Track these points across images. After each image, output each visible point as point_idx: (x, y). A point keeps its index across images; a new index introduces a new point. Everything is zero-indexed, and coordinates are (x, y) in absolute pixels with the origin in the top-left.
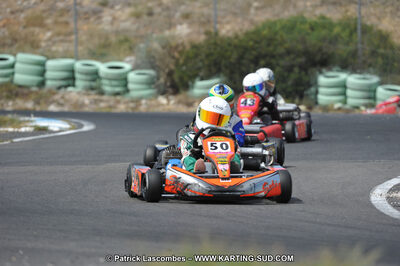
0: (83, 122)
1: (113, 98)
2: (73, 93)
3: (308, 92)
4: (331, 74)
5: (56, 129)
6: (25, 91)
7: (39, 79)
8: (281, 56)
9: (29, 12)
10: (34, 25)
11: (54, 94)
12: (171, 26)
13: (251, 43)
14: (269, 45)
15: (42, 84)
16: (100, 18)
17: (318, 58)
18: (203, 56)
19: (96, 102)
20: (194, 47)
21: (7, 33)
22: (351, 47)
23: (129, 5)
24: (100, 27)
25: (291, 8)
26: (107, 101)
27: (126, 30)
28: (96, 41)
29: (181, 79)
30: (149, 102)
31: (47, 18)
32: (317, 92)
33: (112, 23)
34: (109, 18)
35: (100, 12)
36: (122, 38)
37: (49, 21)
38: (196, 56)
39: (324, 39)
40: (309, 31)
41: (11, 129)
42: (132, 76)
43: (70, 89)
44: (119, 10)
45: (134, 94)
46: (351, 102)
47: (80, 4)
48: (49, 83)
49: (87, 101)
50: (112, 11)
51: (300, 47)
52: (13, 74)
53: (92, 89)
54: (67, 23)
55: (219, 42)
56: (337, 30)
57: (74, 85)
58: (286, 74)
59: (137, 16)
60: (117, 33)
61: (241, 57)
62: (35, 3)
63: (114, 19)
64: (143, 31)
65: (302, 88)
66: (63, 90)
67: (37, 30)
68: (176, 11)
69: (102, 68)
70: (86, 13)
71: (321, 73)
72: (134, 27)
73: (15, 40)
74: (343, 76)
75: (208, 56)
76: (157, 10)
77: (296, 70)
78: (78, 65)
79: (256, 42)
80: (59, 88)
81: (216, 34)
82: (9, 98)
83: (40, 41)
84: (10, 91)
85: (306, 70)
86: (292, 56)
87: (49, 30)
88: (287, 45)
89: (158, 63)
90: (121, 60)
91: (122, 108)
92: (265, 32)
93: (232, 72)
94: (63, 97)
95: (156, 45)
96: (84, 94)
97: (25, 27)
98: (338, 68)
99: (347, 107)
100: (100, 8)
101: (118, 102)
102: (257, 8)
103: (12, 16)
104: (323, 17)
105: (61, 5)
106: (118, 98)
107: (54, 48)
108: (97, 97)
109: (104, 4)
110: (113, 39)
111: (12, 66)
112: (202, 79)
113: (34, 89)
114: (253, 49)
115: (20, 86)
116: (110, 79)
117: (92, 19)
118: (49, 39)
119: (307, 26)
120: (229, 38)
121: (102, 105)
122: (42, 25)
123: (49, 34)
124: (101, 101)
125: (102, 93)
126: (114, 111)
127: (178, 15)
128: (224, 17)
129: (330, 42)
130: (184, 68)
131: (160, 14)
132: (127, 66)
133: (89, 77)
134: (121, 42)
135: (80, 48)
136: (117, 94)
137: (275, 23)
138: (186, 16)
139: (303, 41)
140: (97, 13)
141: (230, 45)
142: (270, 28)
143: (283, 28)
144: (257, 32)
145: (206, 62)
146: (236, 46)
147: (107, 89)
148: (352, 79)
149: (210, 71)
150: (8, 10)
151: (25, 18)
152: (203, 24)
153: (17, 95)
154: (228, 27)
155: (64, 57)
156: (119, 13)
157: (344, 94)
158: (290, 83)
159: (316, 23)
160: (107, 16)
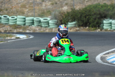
0: (31, 36)
1: (45, 28)
2: (33, 27)
3: (101, 25)
4: (107, 20)
5: (22, 38)
6: (20, 26)
7: (24, 23)
8: (93, 15)
9: (21, 4)
10: (23, 7)
11: (28, 27)
12: (62, 7)
13: (84, 12)
14: (89, 12)
15: (25, 24)
16: (42, 5)
17: (103, 15)
18: (70, 16)
19: (40, 29)
20: (68, 13)
21: (15, 10)
22: (113, 12)
23: (50, 1)
24: (42, 8)
25: (96, 1)
26: (43, 29)
27: (49, 8)
28: (41, 12)
29: (64, 22)
30: (55, 29)
31: (27, 5)
32: (103, 25)
33: (45, 7)
34: (45, 5)
35: (42, 3)
36: (48, 11)
37: (27, 6)
38: (69, 15)
39: (105, 10)
40: (101, 8)
41: (9, 38)
42: (50, 22)
43: (33, 26)
44: (47, 2)
45: (51, 27)
46: (113, 28)
47: (36, 1)
48: (27, 24)
49: (37, 29)
50: (45, 3)
51: (98, 12)
52: (16, 22)
53: (39, 26)
54: (32, 7)
55: (75, 11)
56: (109, 7)
57: (34, 25)
58: (94, 20)
59: (52, 4)
60: (47, 9)
61: (81, 16)
62: (24, 1)
63: (46, 5)
64: (54, 9)
65: (99, 24)
66: (31, 26)
67: (24, 9)
68: (64, 3)
69: (42, 19)
70: (38, 4)
71: (104, 20)
72: (51, 8)
73: (17, 12)
74: (111, 21)
75: (72, 15)
76: (58, 2)
77: (97, 19)
78: (35, 19)
79: (86, 11)
80: (30, 25)
81: (74, 9)
82: (15, 28)
83: (25, 12)
84: (15, 27)
85: (100, 19)
86: (96, 15)
87: (27, 9)
88: (94, 12)
89: (57, 18)
90: (47, 17)
91: (47, 31)
92: (88, 8)
93: (79, 20)
94: (30, 28)
95: (57, 13)
96: (37, 27)
97: (20, 8)
98: (109, 18)
99: (112, 29)
100: (42, 2)
101: (46, 29)
102: (87, 2)
103: (17, 5)
104: (105, 4)
105: (31, 1)
106: (46, 28)
107: (29, 14)
108: (40, 28)
109: (43, 1)
110: (46, 11)
111: (16, 19)
112: (70, 22)
113: (23, 26)
114: (85, 13)
115: (18, 25)
116: (44, 23)
117: (40, 5)
118: (27, 11)
119: (100, 6)
120: (78, 10)
121: (42, 30)
122: (25, 7)
123: (27, 10)
124: (42, 29)
125: (42, 27)
126: (45, 32)
127: (64, 4)
128: (77, 4)
129: (107, 11)
130: (65, 19)
131: (59, 4)
132: (49, 19)
133: (38, 22)
134: (47, 12)
135: (36, 14)
136: (46, 27)
137: (91, 6)
138: (66, 4)
139: (99, 11)
140: (41, 4)
141: (78, 12)
142: (90, 7)
143: (93, 7)
144: (86, 8)
145: (71, 17)
146: (80, 13)
147: (43, 25)
148: (113, 21)
149: (72, 20)
150: (16, 3)
151: (20, 5)
152: (71, 6)
153: (17, 28)
154: (78, 7)
155: (31, 16)
156: (47, 3)
157: (111, 26)
158: (95, 23)
159: (103, 5)
160: (44, 5)
